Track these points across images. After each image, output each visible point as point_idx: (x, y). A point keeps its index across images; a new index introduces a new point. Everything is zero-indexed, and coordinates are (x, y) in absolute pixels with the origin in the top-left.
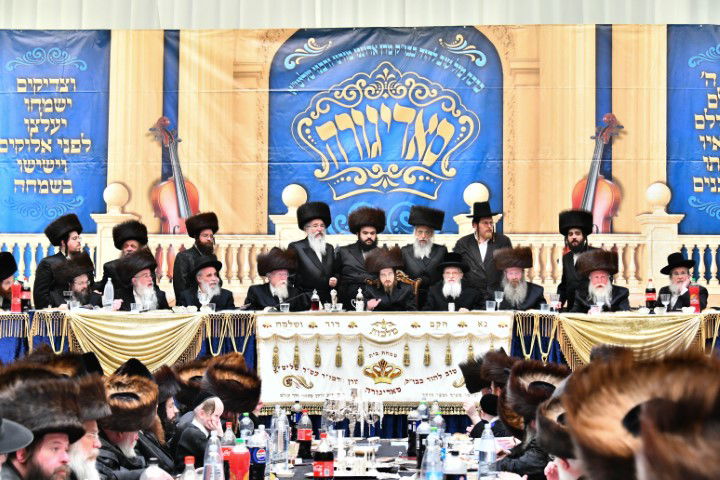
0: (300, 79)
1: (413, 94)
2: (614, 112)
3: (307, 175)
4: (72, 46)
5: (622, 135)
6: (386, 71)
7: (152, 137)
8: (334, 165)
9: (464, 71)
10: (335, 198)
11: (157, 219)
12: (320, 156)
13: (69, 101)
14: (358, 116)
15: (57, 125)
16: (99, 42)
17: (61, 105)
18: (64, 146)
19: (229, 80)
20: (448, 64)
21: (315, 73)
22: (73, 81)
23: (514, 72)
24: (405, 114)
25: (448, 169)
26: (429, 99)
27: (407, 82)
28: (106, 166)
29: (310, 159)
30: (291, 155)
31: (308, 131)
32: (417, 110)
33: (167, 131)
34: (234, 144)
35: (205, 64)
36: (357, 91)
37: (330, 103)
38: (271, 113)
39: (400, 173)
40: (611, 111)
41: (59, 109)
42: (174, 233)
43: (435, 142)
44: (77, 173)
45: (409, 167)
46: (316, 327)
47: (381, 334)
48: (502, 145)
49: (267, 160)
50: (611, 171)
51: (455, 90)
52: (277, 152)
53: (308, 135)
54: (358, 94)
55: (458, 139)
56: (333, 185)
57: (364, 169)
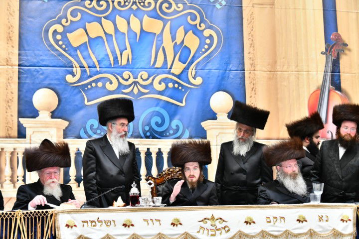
1: (160, 7)
2: (339, 32)
3: (58, 79)
5: (346, 52)
8: (85, 71)
10: (86, 103)
12: (71, 62)
14: (108, 26)
25: (194, 78)
26: (176, 12)
29: (62, 64)
30: (42, 60)
31: (59, 37)
32: (165, 21)
36: (107, 2)
37: (81, 11)
38: (21, 19)
39: (150, 81)
40: (337, 31)
45: (158, 74)
46: (132, 225)
47: (210, 233)
48: (243, 57)
49: (17, 63)
50: (340, 83)
51: (199, 5)
52: (27, 56)
53: (59, 41)
54: (108, 5)
55: (203, 50)
56: (84, 90)
57: (115, 76)
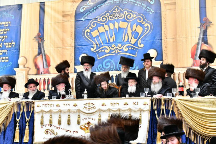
0: (86, 15)
1: (127, 17)
2: (207, 17)
3: (88, 50)
4: (9, 11)
5: (211, 26)
6: (116, 9)
7: (35, 40)
8: (98, 46)
9: (146, 6)
10: (98, 58)
11: (36, 69)
12: (93, 43)
13: (8, 29)
14: (106, 27)
15: (4, 38)
16: (18, 8)
17: (6, 31)
18: (6, 45)
19: (61, 18)
20: (140, 4)
21: (91, 12)
22: (10, 22)
23: (166, 5)
24: (123, 25)
25: (140, 45)
26: (133, 18)
27: (124, 13)
28: (19, 51)
29: (89, 44)
30: (82, 43)
31: (88, 34)
32: (128, 22)
33: (40, 38)
34: (62, 41)
35: (53, 13)
36: (106, 18)
37: (96, 23)
38: (75, 29)
39: (122, 47)
40: (206, 16)
41: (5, 33)
42: (42, 74)
43: (135, 34)
44: (10, 54)
45: (125, 44)
46: (59, 106)
47: (88, 109)
48: (162, 34)
49: (74, 45)
50: (207, 40)
51: (142, 14)
52: (77, 42)
53: (88, 35)
54: (106, 19)
55: (144, 32)
56: (97, 54)
57: (109, 47)
